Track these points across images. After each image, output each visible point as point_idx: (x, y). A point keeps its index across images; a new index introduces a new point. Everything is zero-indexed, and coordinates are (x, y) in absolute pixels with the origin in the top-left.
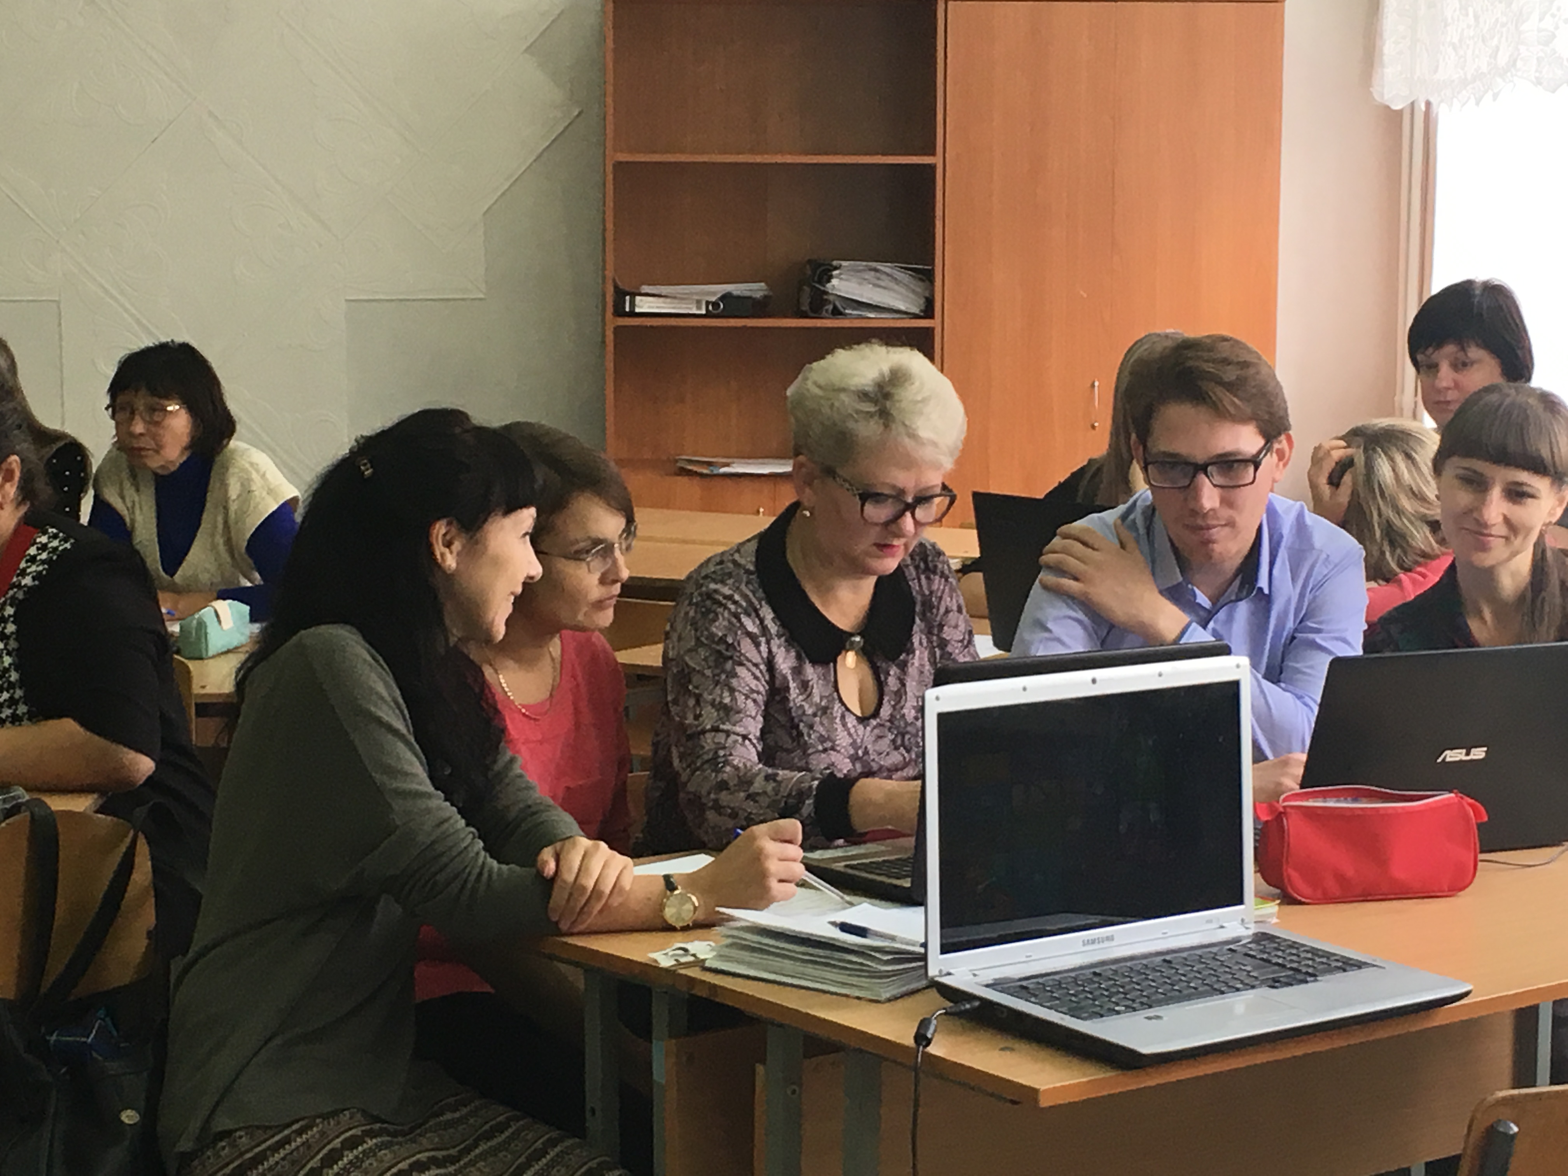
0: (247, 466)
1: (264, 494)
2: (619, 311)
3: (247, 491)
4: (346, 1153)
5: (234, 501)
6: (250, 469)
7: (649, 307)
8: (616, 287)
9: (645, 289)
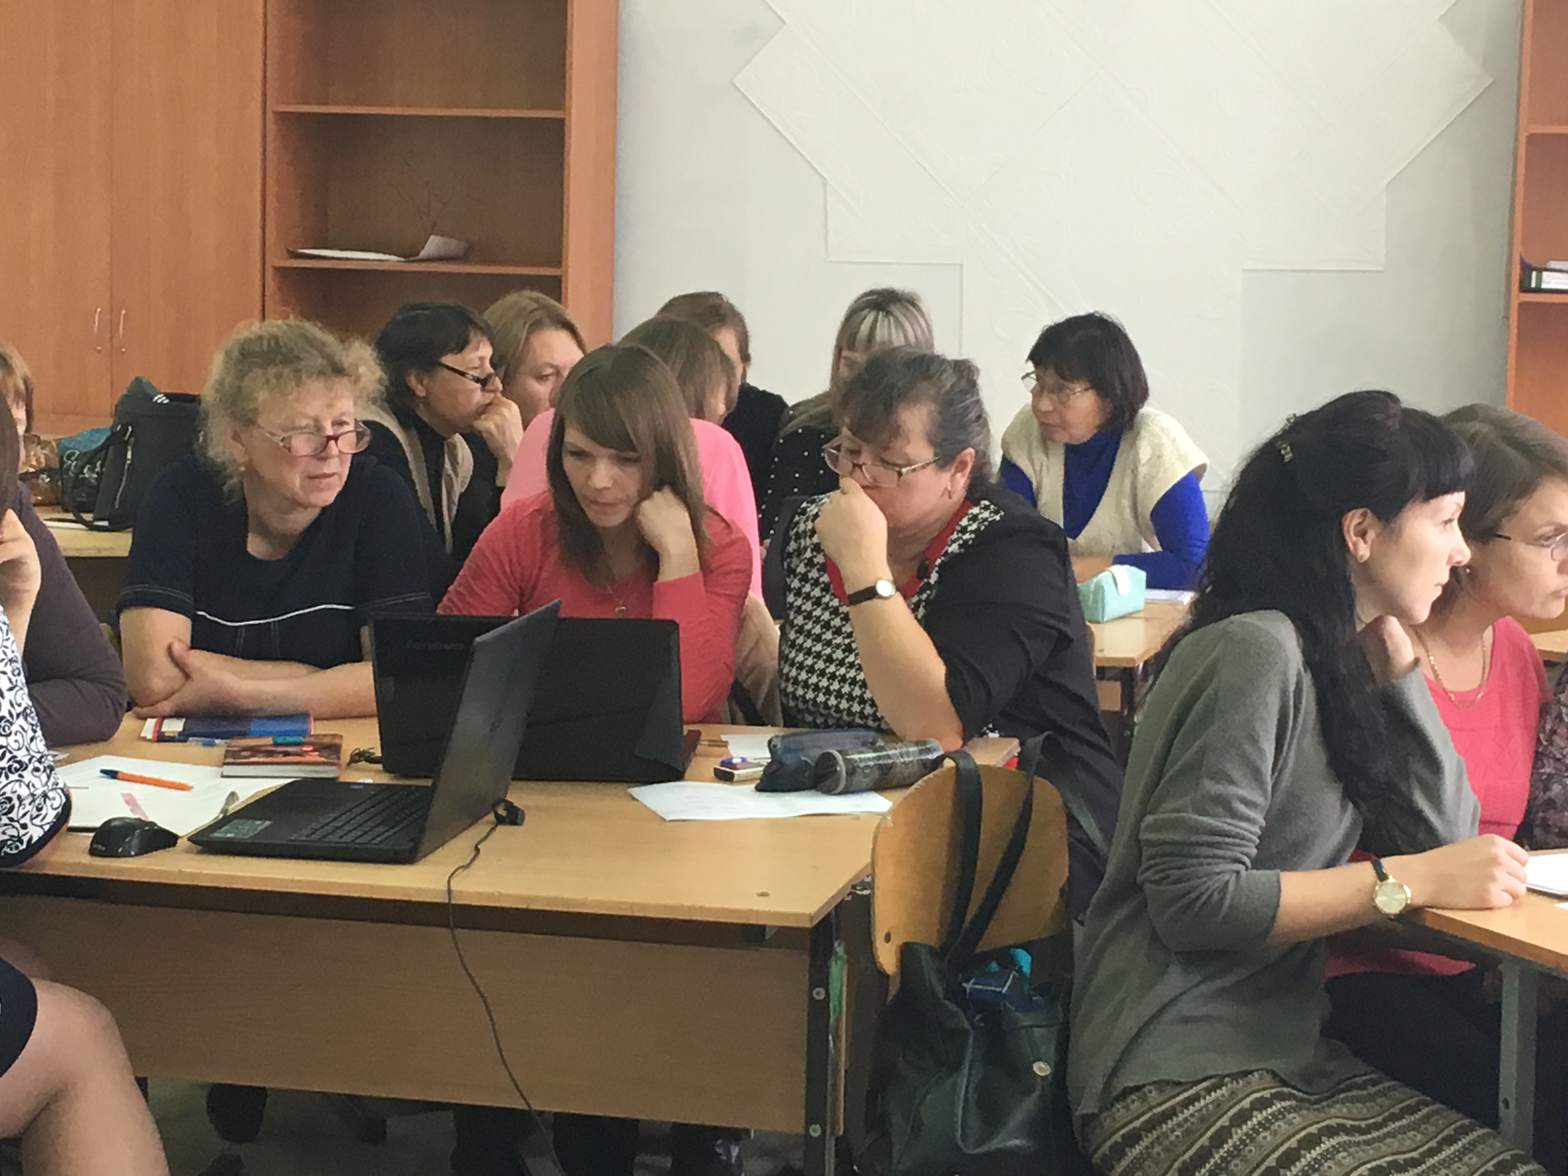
0: (1158, 430)
1: (1174, 460)
2: (1525, 288)
3: (1157, 457)
4: (1255, 1113)
5: (1143, 465)
6: (1161, 434)
7: (1556, 283)
8: (1522, 262)
9: (1553, 264)
